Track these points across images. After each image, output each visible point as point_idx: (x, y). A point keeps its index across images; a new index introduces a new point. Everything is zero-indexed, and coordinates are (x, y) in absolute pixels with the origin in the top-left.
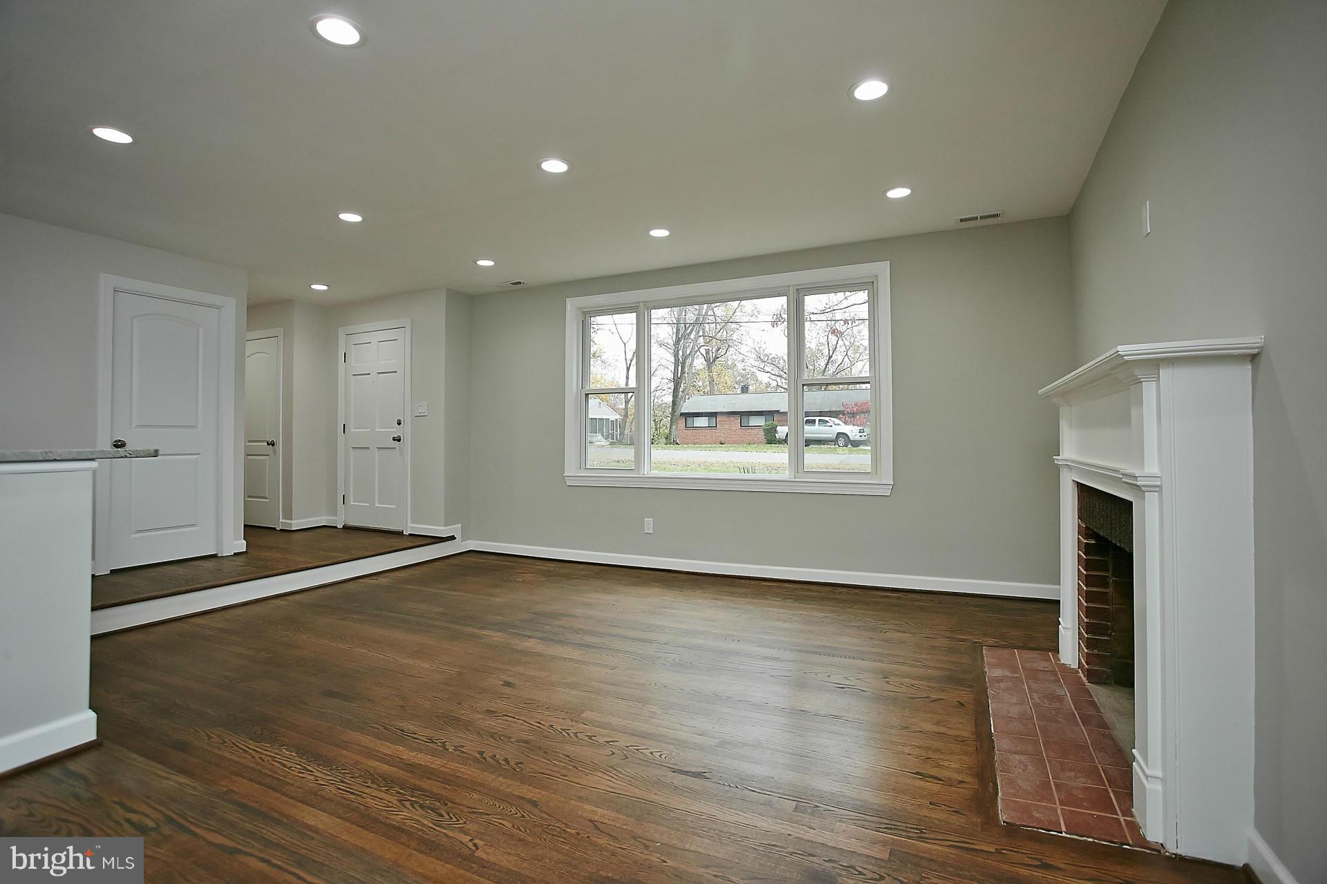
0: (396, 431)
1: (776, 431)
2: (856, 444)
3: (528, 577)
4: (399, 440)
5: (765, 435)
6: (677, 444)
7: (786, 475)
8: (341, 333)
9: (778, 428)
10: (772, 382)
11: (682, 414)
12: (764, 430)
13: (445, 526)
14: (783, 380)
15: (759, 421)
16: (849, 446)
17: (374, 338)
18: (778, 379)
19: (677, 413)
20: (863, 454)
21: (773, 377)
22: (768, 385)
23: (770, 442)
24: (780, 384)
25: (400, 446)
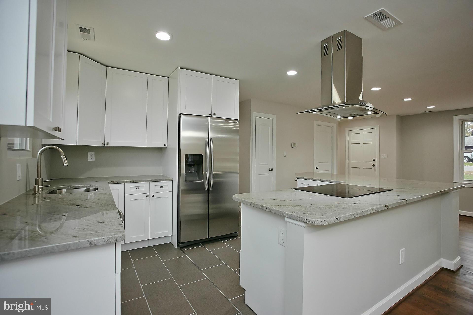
0: (374, 163)
8: (347, 130)
17: (361, 132)
25: (374, 168)
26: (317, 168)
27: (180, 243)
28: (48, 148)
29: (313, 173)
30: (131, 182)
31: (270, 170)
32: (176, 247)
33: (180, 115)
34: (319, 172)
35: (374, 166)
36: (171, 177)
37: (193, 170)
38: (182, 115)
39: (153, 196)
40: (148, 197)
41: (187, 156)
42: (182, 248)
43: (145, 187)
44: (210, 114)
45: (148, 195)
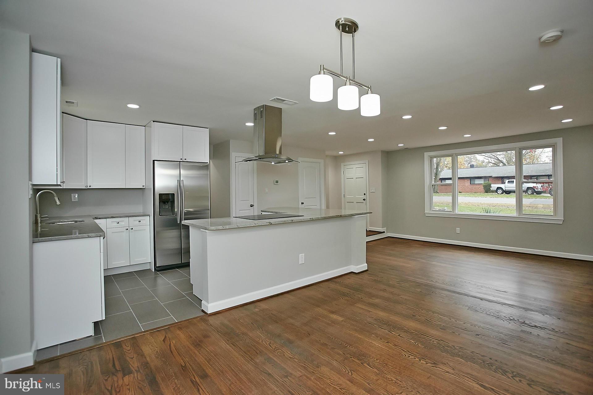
0: (364, 197)
1: (491, 187)
2: (539, 193)
3: (417, 245)
4: (365, 200)
5: (484, 188)
6: (438, 193)
7: (514, 214)
8: (342, 164)
9: (492, 185)
10: (485, 160)
11: (440, 179)
12: (484, 186)
13: (382, 228)
14: (492, 159)
15: (481, 181)
16: (535, 194)
17: (354, 166)
18: (489, 159)
19: (438, 179)
20: (544, 199)
21: (487, 158)
22: (483, 162)
23: (486, 192)
24: (490, 161)
25: (365, 202)
26: (302, 203)
27: (157, 267)
28: (44, 192)
29: (299, 208)
30: (112, 217)
31: (252, 206)
32: (153, 271)
33: (154, 161)
34: (306, 207)
35: (364, 200)
36: (148, 213)
37: (167, 206)
38: (155, 161)
39: (132, 229)
40: (127, 229)
41: (161, 195)
42: (158, 271)
43: (125, 222)
44: (182, 159)
45: (128, 228)
